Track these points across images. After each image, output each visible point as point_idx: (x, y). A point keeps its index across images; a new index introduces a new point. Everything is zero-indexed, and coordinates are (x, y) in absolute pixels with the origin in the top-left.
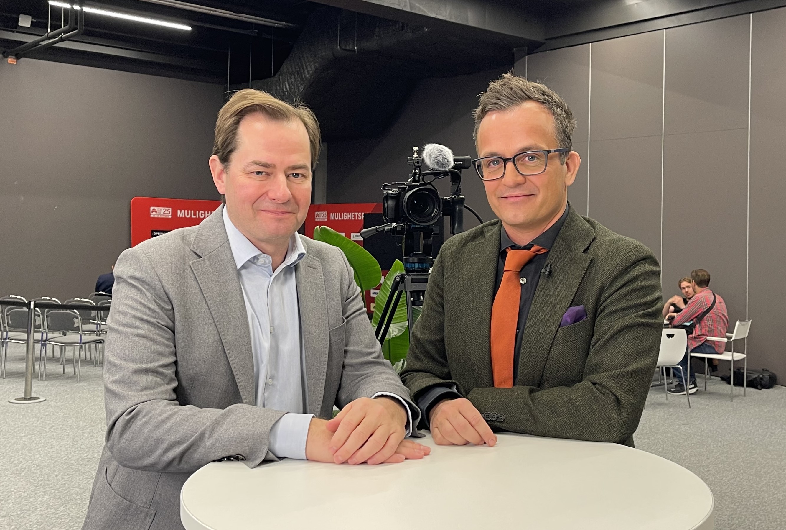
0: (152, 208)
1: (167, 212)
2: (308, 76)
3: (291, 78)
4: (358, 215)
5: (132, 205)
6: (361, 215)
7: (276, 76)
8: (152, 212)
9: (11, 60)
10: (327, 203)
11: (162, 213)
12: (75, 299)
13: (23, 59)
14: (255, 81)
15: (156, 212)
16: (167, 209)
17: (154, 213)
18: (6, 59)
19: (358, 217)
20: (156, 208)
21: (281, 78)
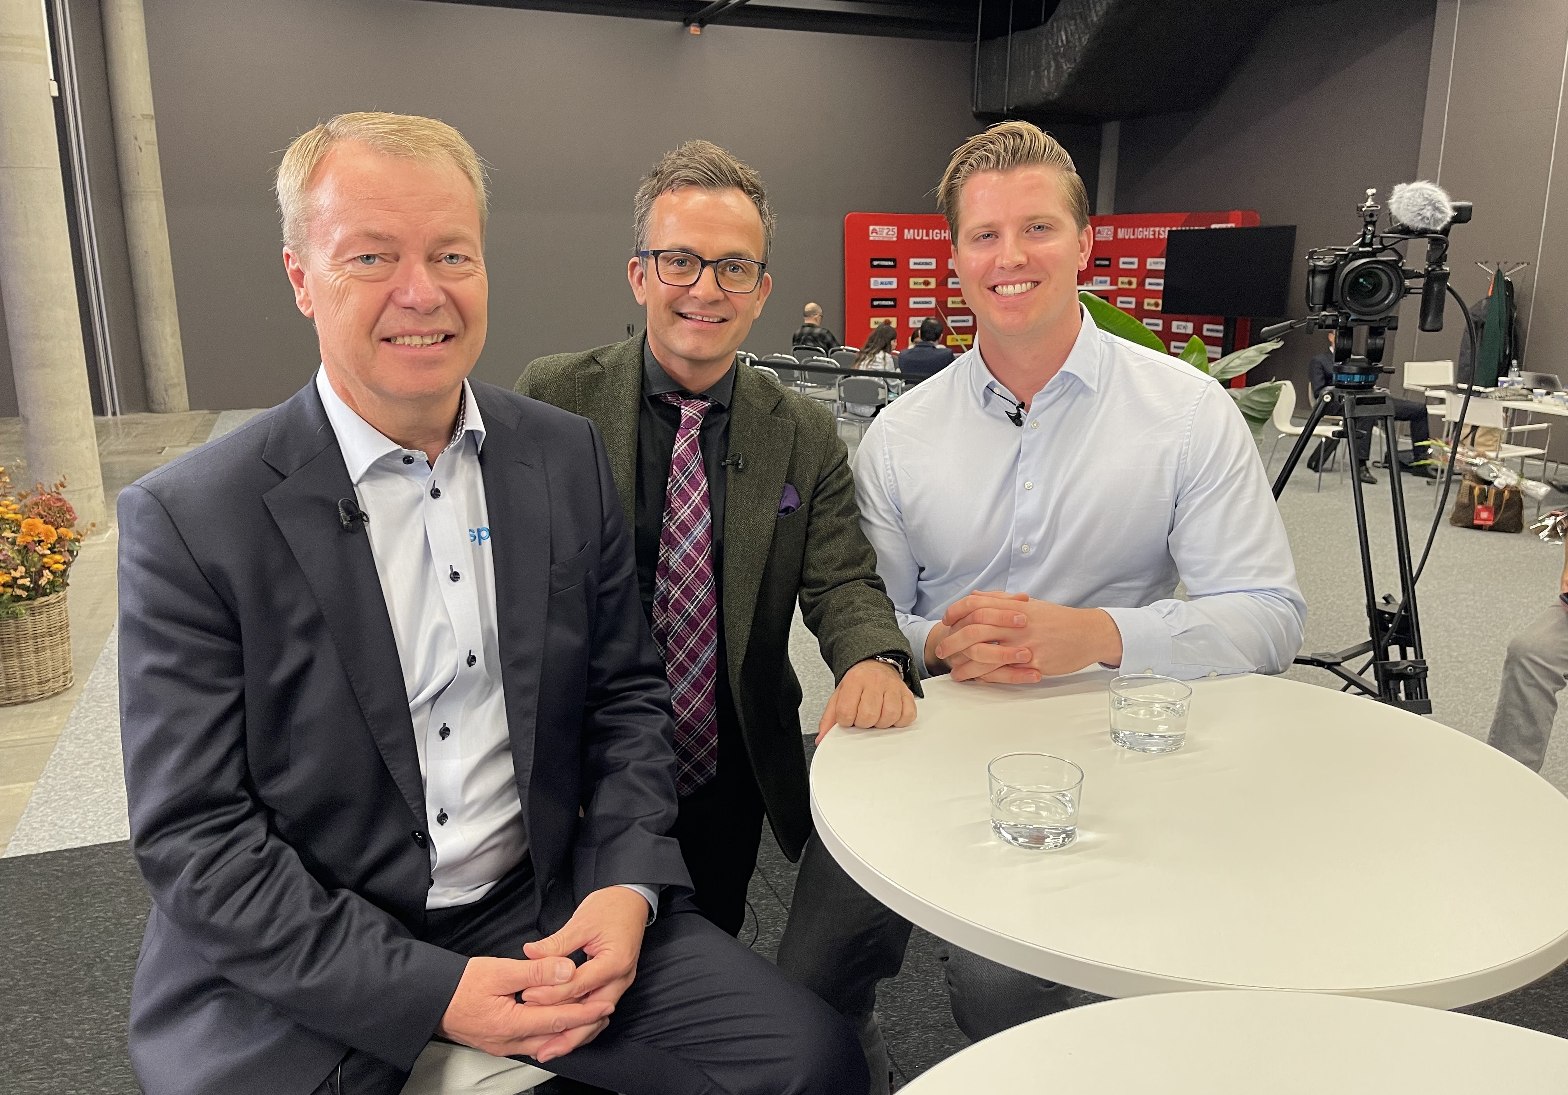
0: (871, 228)
1: (891, 233)
2: (1095, 19)
3: (1070, 25)
4: (1159, 231)
5: (847, 223)
6: (1164, 232)
7: (1049, 23)
8: (872, 233)
9: (694, 29)
10: (1115, 214)
11: (884, 235)
12: (775, 355)
13: (708, 26)
14: (1017, 33)
15: (877, 233)
16: (891, 228)
17: (874, 234)
18: (688, 28)
19: (1159, 233)
20: (877, 228)
21: (1055, 25)
